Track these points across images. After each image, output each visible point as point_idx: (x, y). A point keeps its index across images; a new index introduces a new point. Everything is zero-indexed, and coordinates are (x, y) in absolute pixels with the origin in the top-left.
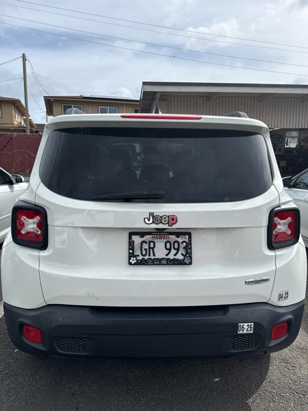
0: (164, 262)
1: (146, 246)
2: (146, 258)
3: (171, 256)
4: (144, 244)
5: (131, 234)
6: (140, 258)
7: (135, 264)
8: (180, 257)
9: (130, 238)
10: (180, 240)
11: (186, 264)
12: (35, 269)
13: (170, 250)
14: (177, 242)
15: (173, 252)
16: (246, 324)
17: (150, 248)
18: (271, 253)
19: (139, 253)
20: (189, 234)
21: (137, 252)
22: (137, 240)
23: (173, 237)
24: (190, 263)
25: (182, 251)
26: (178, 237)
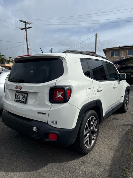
0: (21, 102)
2: (18, 100)
3: (22, 100)
4: (18, 96)
5: (16, 92)
7: (16, 101)
9: (16, 93)
11: (24, 103)
14: (24, 96)
16: (35, 128)
18: (50, 104)
20: (27, 94)
21: (17, 98)
23: (24, 94)
25: (25, 99)
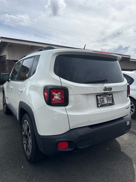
0: (108, 105)
1: (102, 100)
2: (102, 104)
4: (101, 99)
5: (97, 96)
6: (101, 104)
7: (100, 107)
8: (111, 102)
10: (110, 96)
11: (113, 105)
12: (65, 114)
13: (108, 100)
14: (109, 97)
15: (109, 101)
16: (128, 122)
17: (103, 100)
19: (100, 103)
20: (112, 94)
22: (99, 98)
24: (114, 104)
25: (111, 100)
26: (109, 95)
